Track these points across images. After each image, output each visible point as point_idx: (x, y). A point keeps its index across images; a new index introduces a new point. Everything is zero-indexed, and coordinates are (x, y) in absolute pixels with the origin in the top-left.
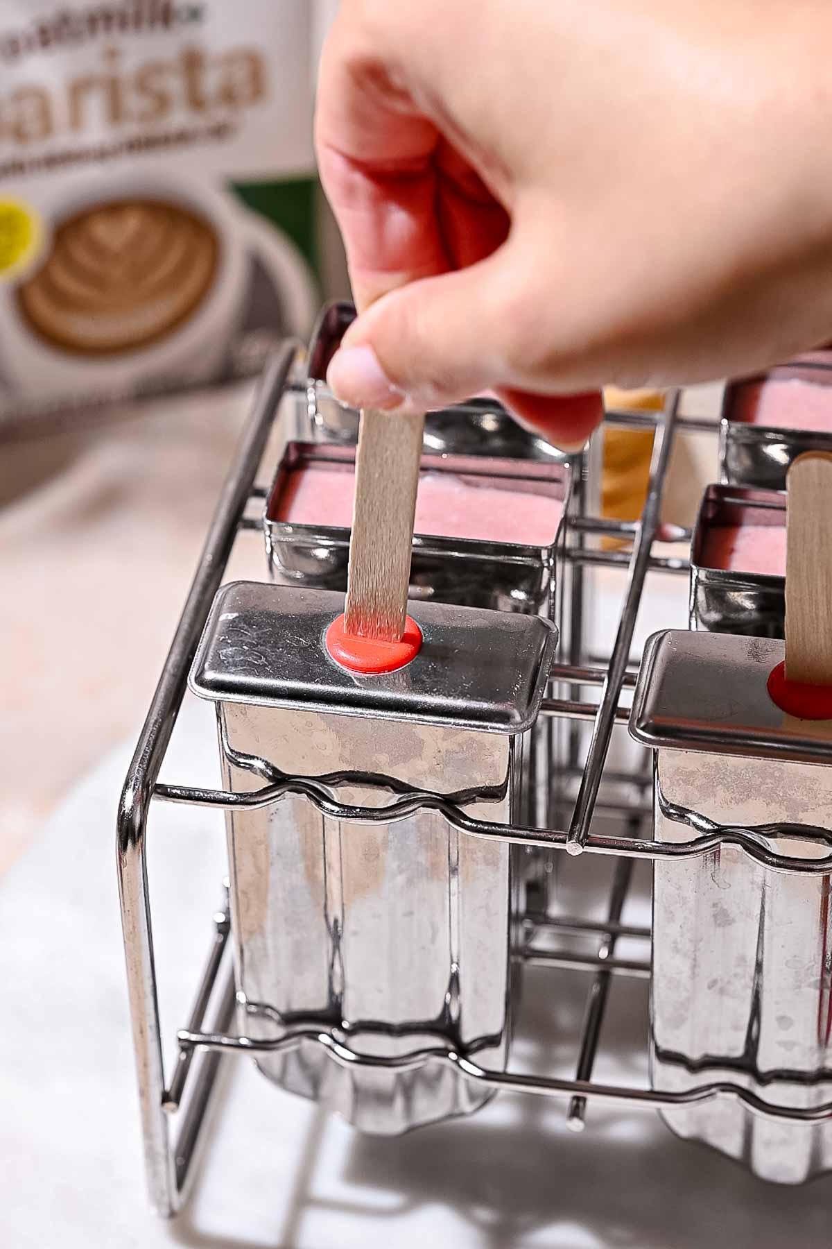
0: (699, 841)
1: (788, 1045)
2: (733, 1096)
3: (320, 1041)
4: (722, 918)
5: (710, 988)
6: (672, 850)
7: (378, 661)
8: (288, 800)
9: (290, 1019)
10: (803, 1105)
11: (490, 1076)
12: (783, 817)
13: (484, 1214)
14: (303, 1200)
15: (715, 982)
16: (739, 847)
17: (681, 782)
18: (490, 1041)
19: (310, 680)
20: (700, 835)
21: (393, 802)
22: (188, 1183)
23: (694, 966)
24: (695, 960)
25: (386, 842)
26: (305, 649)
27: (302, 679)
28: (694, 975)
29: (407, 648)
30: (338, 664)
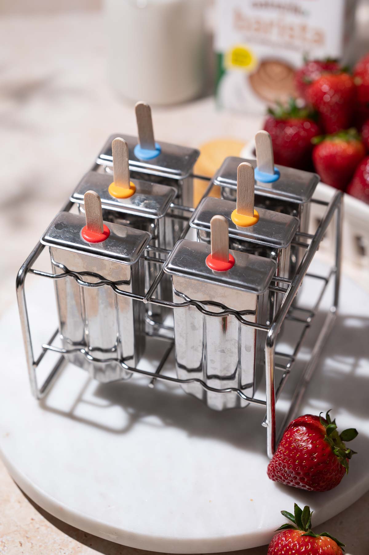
0: (184, 303)
1: (215, 369)
2: (199, 383)
3: (81, 352)
4: (194, 328)
5: (191, 348)
6: (177, 305)
7: (94, 239)
8: (69, 278)
9: (75, 344)
10: (219, 388)
11: (130, 368)
12: (208, 299)
13: (131, 410)
14: (79, 400)
15: (193, 347)
16: (195, 307)
17: (179, 285)
18: (130, 358)
19: (74, 242)
20: (185, 302)
21: (99, 282)
22: (46, 391)
23: (186, 341)
24: (186, 339)
25: (98, 295)
26: (75, 233)
27: (71, 242)
28: (186, 344)
29: (103, 236)
30: (83, 239)
